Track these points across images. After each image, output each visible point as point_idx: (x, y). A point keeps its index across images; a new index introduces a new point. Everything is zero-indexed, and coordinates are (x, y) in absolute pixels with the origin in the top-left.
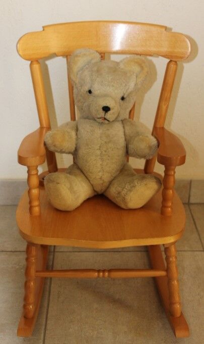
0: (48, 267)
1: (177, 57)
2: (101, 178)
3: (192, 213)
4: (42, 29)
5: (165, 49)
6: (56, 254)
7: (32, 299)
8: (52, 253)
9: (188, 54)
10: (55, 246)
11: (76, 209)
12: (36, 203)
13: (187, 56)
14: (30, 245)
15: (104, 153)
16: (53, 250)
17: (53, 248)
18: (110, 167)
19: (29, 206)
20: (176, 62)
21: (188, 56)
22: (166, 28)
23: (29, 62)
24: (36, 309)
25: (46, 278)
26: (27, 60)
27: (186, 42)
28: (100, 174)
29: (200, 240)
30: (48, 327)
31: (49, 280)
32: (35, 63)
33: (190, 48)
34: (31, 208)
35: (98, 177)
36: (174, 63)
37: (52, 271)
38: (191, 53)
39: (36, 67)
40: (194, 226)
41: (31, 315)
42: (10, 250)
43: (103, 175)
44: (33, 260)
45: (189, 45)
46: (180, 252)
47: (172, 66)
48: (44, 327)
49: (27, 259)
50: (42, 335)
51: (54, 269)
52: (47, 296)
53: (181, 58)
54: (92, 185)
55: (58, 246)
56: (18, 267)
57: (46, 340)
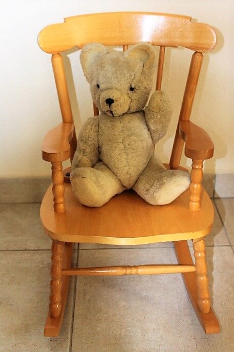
0: (72, 265)
1: (202, 48)
2: (127, 173)
3: (218, 207)
4: (63, 21)
5: (190, 40)
6: (81, 252)
7: (58, 298)
8: (77, 251)
9: (214, 45)
10: (79, 243)
11: (104, 204)
12: (61, 200)
13: (212, 47)
14: (56, 243)
15: (127, 145)
16: (77, 248)
17: (77, 245)
18: (135, 160)
19: (53, 203)
20: (201, 53)
21: (214, 47)
22: (191, 19)
23: (51, 55)
24: (62, 308)
25: (71, 276)
26: (48, 53)
27: (211, 32)
28: (126, 168)
30: (75, 326)
31: (74, 278)
32: (56, 55)
33: (215, 40)
34: (55, 206)
35: (124, 172)
36: (199, 54)
37: (77, 269)
38: (216, 43)
39: (58, 60)
41: (57, 314)
42: (33, 249)
43: (130, 169)
44: (59, 258)
45: (215, 36)
47: (198, 57)
48: (70, 327)
49: (53, 258)
50: (70, 335)
51: (79, 267)
52: (73, 295)
53: (207, 49)
54: (120, 180)
55: (82, 243)
56: (41, 266)
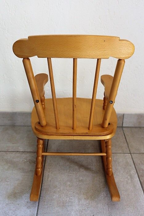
29: (128, 147)
40: (125, 139)
46: (117, 154)
57: (40, 203)
